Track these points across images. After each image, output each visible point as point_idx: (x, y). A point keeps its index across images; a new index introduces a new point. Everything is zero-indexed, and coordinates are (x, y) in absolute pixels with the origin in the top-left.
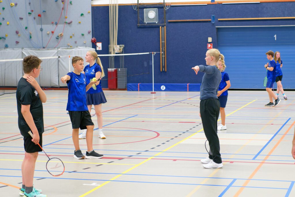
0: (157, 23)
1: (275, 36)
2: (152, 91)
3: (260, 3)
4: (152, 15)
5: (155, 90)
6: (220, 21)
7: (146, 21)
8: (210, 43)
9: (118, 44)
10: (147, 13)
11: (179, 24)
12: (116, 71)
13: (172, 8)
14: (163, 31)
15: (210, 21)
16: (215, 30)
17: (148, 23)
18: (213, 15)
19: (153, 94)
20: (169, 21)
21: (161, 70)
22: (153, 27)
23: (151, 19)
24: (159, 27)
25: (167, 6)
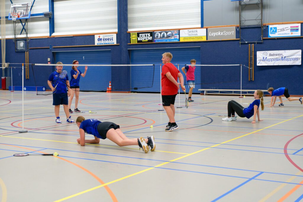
0: (24, 49)
1: (84, 57)
2: (11, 90)
3: (73, 36)
4: (21, 44)
5: (13, 90)
6: (54, 48)
7: (19, 48)
8: (49, 61)
9: (6, 63)
10: (20, 43)
11: (35, 50)
12: (5, 78)
13: (31, 40)
14: (27, 54)
15: (49, 48)
16: (51, 54)
17: (20, 50)
18: (51, 44)
19: (12, 92)
20: (30, 48)
21: (26, 78)
22: (22, 52)
23: (22, 47)
24: (25, 52)
25: (28, 39)
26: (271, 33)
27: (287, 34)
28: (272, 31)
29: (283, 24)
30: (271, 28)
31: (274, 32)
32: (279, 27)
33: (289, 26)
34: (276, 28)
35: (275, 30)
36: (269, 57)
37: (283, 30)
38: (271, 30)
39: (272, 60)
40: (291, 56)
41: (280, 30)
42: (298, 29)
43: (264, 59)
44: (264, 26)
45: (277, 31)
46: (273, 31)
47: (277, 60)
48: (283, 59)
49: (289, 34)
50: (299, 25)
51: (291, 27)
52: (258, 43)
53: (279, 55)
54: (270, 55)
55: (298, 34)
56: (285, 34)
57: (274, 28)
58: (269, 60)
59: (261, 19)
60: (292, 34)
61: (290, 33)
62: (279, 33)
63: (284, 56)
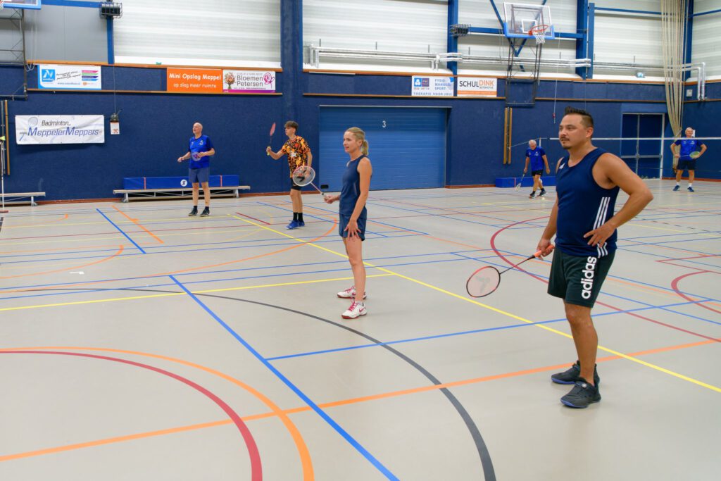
26: (43, 81)
27: (76, 84)
28: (45, 76)
29: (67, 64)
30: (44, 71)
31: (49, 79)
32: (59, 69)
33: (79, 69)
34: (54, 71)
35: (51, 75)
36: (41, 128)
37: (67, 75)
38: (43, 75)
39: (47, 133)
40: (85, 126)
41: (61, 76)
42: (95, 77)
43: (31, 132)
44: (29, 65)
45: (56, 77)
46: (48, 77)
47: (58, 133)
48: (69, 131)
49: (79, 84)
50: (99, 69)
51: (83, 71)
52: (16, 99)
53: (61, 123)
54: (44, 123)
55: (96, 85)
56: (72, 84)
57: (50, 71)
58: (41, 134)
59: (22, 49)
60: (85, 84)
61: (82, 82)
62: (60, 81)
63: (71, 127)
